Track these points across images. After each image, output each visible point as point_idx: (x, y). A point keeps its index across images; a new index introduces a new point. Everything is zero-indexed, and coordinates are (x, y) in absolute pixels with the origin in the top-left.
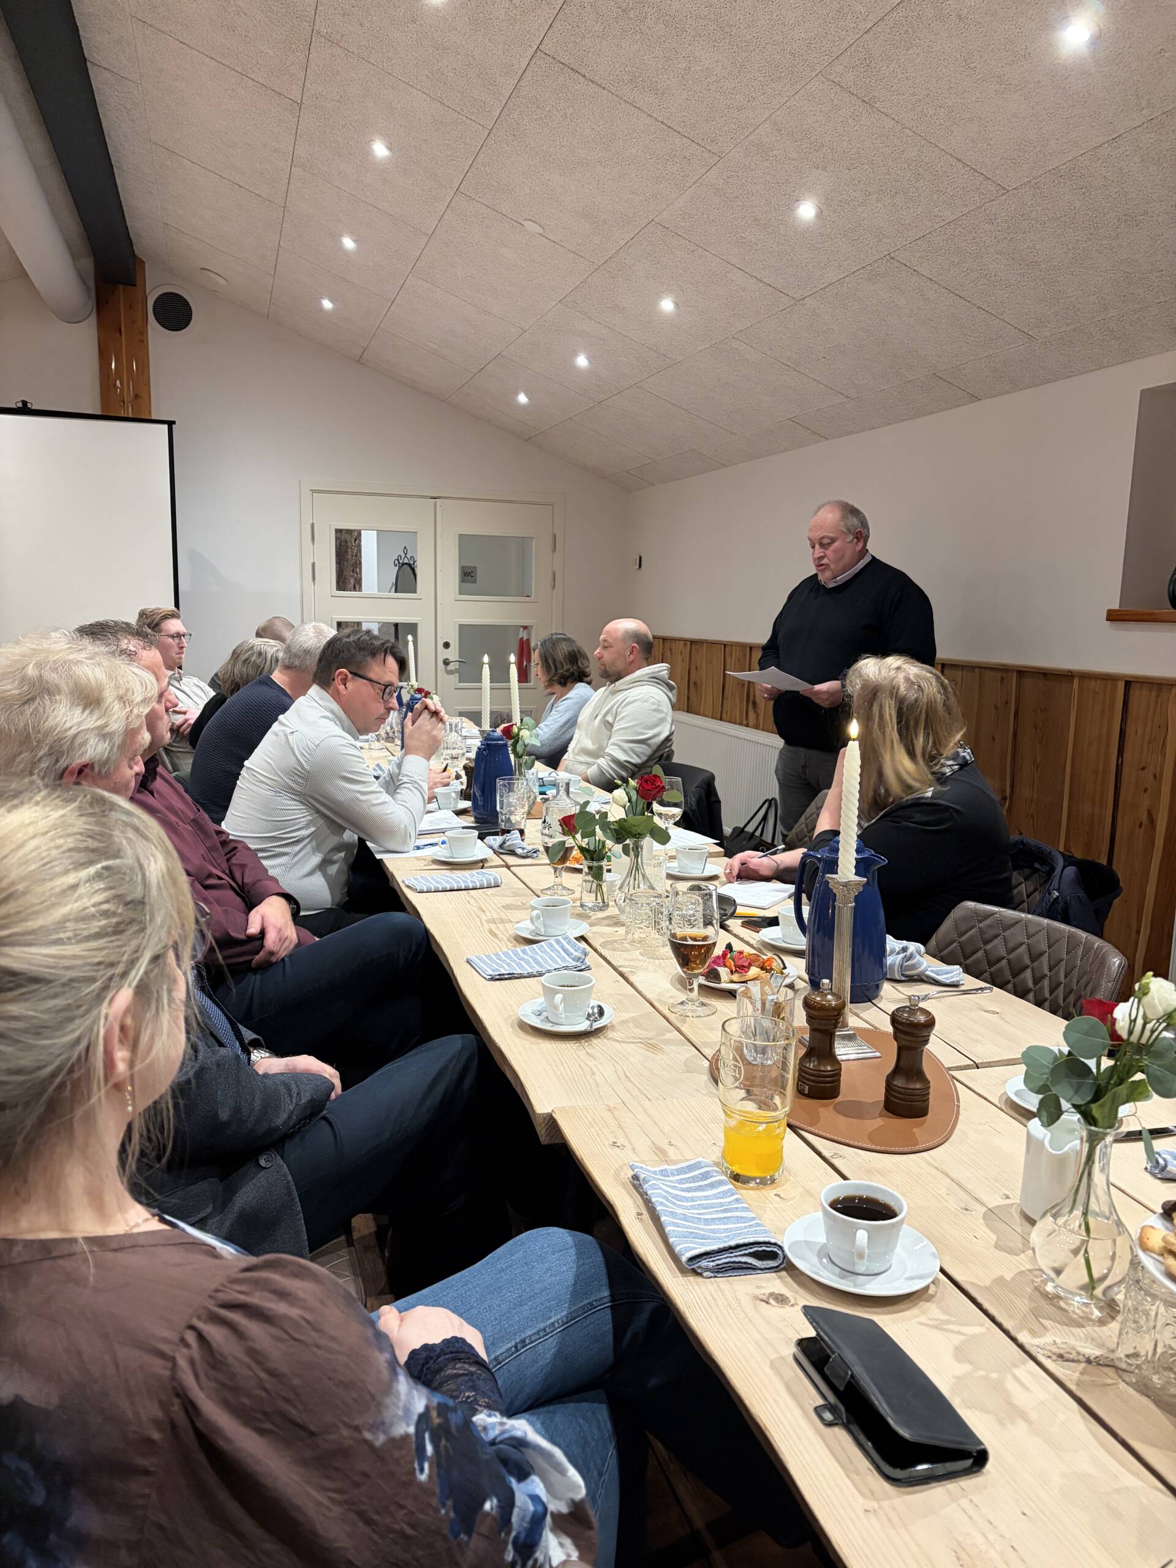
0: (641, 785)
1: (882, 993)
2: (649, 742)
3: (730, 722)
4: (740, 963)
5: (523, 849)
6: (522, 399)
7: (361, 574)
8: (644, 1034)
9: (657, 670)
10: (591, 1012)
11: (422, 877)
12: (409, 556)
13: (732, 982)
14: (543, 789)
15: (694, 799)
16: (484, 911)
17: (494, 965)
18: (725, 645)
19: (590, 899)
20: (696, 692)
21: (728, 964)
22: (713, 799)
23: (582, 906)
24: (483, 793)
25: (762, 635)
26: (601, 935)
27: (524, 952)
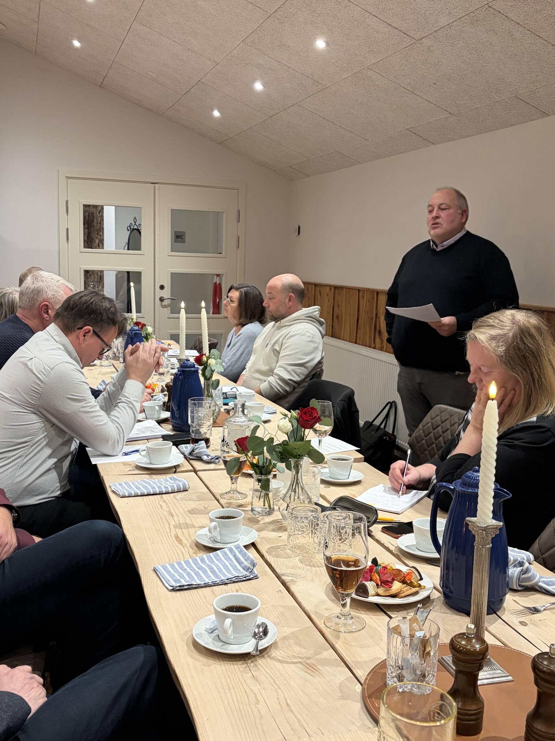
0: (301, 416)
1: (505, 605)
2: (306, 365)
3: (362, 345)
4: (384, 578)
5: (208, 456)
6: (216, 113)
7: (103, 236)
8: (303, 652)
9: (311, 311)
10: (257, 631)
11: (125, 483)
12: (137, 224)
13: (378, 595)
14: (226, 401)
15: (339, 409)
16: (172, 516)
17: (176, 575)
18: (359, 290)
19: (259, 505)
20: (338, 322)
21: (374, 578)
22: (353, 409)
23: (252, 510)
24: (179, 408)
25: (386, 284)
26: (268, 540)
27: (202, 560)
